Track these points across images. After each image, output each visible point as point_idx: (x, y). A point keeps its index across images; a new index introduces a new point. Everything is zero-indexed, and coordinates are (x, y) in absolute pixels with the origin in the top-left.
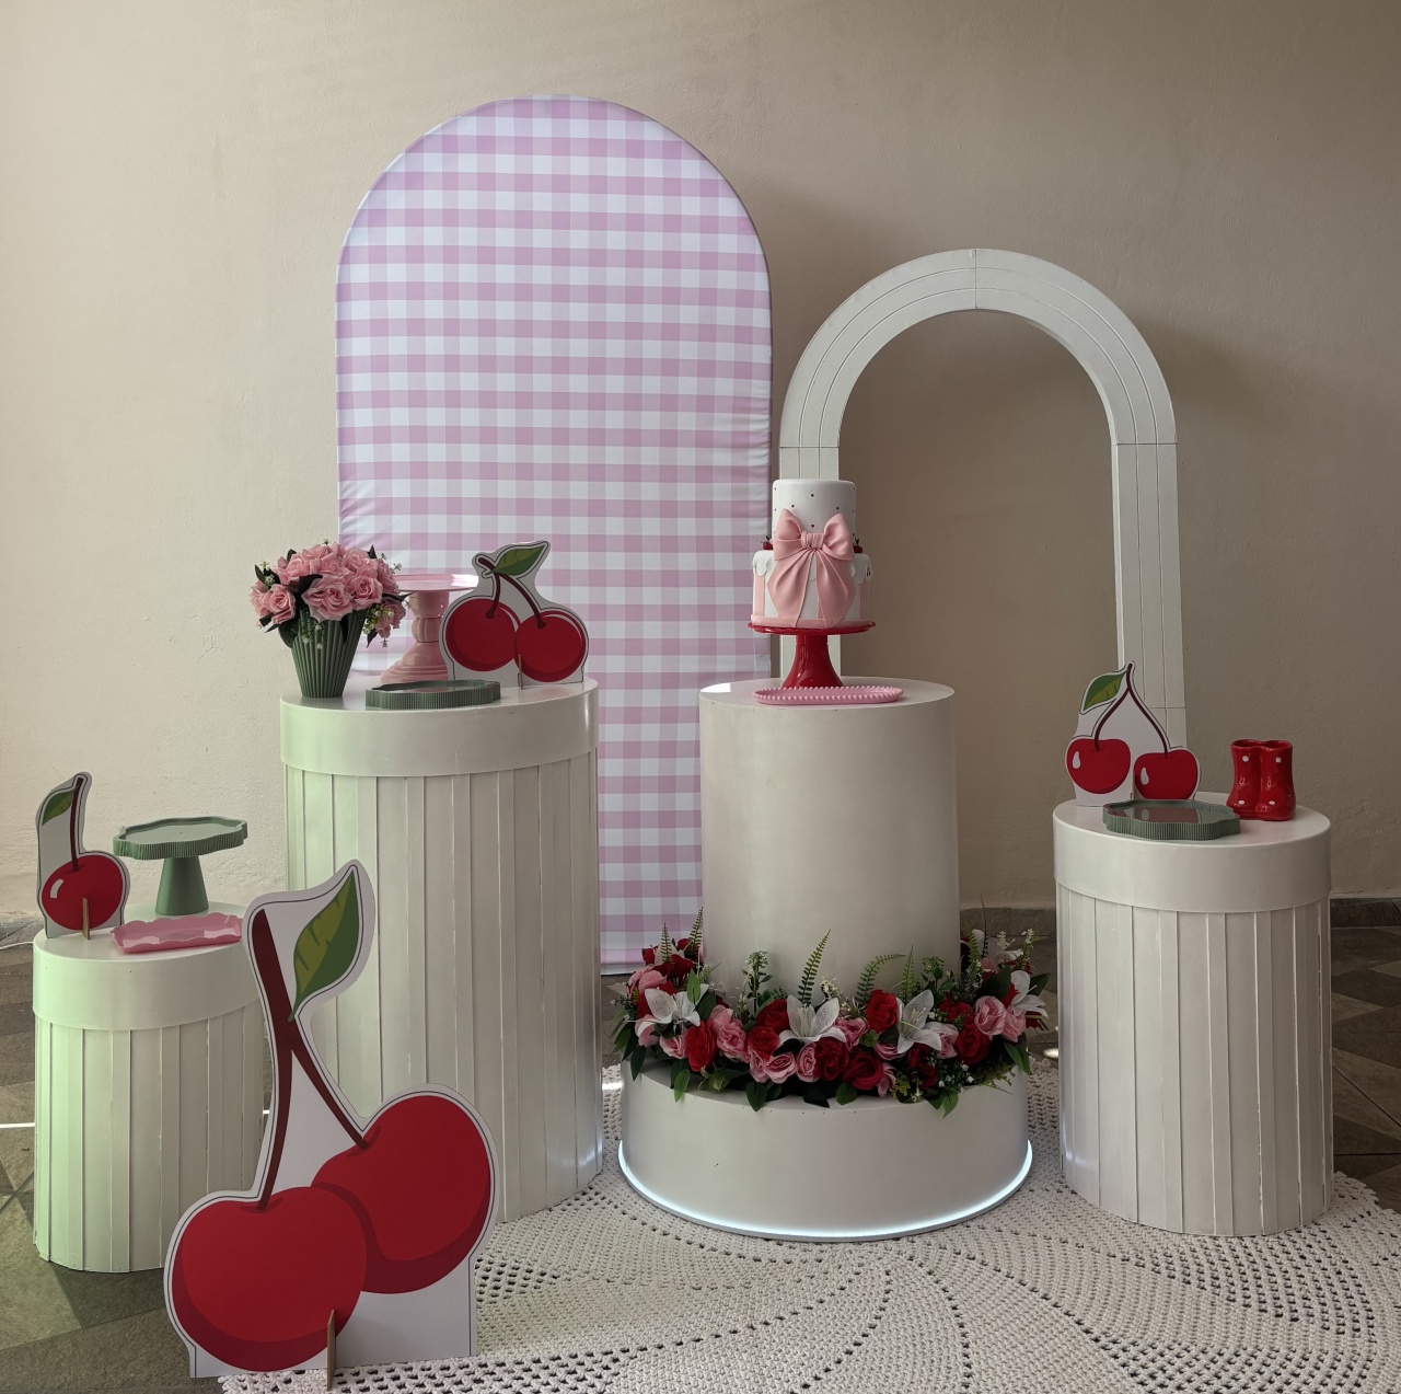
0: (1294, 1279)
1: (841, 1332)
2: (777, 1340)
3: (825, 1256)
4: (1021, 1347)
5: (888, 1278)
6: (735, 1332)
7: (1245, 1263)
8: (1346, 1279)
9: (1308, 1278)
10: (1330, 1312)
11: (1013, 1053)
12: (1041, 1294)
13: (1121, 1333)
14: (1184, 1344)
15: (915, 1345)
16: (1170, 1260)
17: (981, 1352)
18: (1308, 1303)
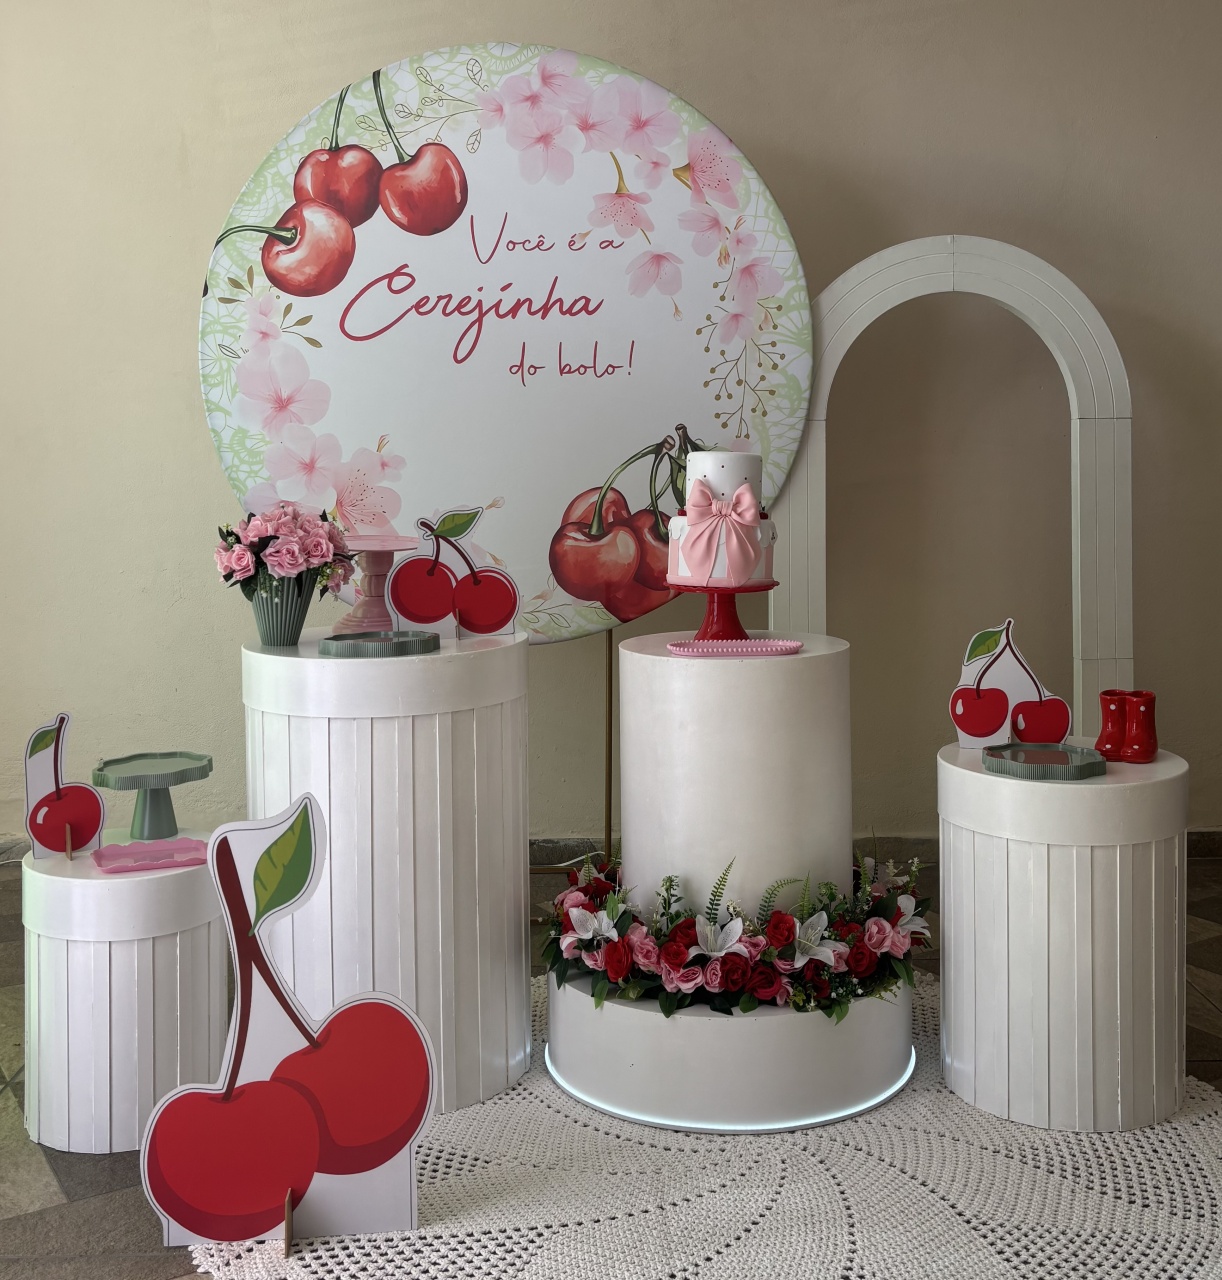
0: (1146, 1169)
1: (741, 1212)
2: (684, 1219)
3: (728, 1147)
4: (901, 1227)
5: (783, 1166)
6: (646, 1212)
7: (1104, 1156)
8: (1194, 1171)
9: (1159, 1168)
10: (1178, 1199)
11: (899, 968)
12: (920, 1181)
13: (990, 1216)
14: (1046, 1226)
15: (806, 1225)
16: (1036, 1152)
17: (865, 1231)
18: (1158, 1191)
